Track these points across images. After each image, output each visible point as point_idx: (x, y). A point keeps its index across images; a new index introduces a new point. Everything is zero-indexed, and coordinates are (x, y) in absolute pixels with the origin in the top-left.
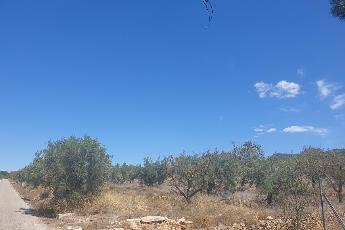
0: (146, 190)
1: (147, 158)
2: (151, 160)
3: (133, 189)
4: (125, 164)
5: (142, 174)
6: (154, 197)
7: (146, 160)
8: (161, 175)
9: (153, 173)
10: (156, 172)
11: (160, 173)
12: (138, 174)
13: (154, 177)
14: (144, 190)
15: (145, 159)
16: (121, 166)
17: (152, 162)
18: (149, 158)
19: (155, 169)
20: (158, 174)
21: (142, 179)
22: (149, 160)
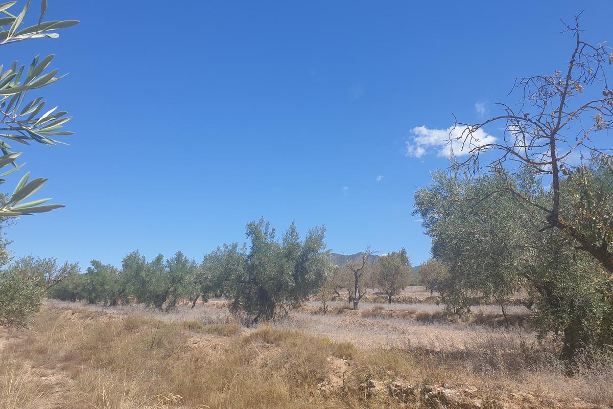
1: (257, 223)
2: (270, 230)
3: (209, 331)
4: (179, 255)
6: (337, 382)
7: (253, 231)
8: (304, 279)
9: (281, 272)
10: (290, 269)
11: (300, 272)
15: (250, 225)
16: (168, 261)
17: (273, 237)
18: (265, 223)
19: (286, 259)
20: (295, 276)
21: (238, 293)
22: (263, 229)
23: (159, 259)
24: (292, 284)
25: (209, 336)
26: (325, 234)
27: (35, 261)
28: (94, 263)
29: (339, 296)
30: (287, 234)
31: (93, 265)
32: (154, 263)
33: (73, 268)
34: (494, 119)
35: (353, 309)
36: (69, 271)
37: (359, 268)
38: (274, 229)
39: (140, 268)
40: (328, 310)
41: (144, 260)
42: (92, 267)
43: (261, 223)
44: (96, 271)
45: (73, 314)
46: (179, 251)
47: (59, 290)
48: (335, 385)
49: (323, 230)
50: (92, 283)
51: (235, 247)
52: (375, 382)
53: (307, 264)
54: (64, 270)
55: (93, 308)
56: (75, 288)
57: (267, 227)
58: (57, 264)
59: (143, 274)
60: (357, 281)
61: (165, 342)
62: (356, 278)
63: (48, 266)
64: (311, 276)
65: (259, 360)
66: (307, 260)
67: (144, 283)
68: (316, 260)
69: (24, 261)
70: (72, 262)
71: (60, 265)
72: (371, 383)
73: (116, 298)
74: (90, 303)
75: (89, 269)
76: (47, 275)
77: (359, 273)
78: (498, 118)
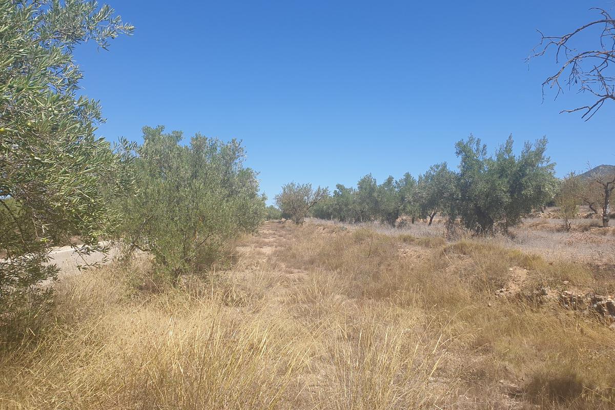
0: (467, 250)
1: (466, 140)
2: (481, 147)
3: (420, 244)
4: (408, 176)
5: (452, 195)
6: (514, 288)
7: (463, 150)
8: (521, 195)
9: (494, 189)
10: (503, 185)
11: (516, 187)
12: (440, 193)
13: (496, 203)
14: (462, 250)
15: (459, 144)
16: (396, 182)
17: (485, 154)
18: (476, 140)
19: (499, 175)
20: (512, 192)
21: (452, 210)
22: (474, 147)
23: (390, 180)
24: (506, 199)
25: (418, 248)
26: (547, 146)
27: (296, 187)
28: (339, 186)
29: (596, 213)
30: (500, 149)
31: (338, 188)
32: (384, 184)
33: (325, 191)
34: (584, 27)
35: (602, 227)
36: (322, 194)
37: (610, 181)
38: (485, 146)
39: (372, 189)
40: (572, 227)
41: (375, 182)
42: (338, 190)
43: (471, 140)
44: (341, 193)
45: (324, 229)
46: (407, 172)
47: (318, 210)
48: (512, 291)
49: (544, 142)
50: (338, 204)
51: (445, 166)
52: (547, 289)
53: (524, 180)
54: (318, 194)
55: (341, 224)
56: (328, 208)
57: (478, 144)
58: (312, 188)
59: (375, 194)
60: (607, 196)
61: (380, 251)
62: (607, 192)
63: (307, 191)
64: (529, 192)
65: (452, 268)
66: (524, 175)
67: (377, 202)
68: (536, 175)
69: (288, 186)
70: (323, 187)
71: (314, 189)
72: (543, 291)
73: (360, 217)
74: (341, 221)
75: (335, 191)
76: (306, 198)
77: (609, 187)
78: (589, 25)
